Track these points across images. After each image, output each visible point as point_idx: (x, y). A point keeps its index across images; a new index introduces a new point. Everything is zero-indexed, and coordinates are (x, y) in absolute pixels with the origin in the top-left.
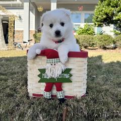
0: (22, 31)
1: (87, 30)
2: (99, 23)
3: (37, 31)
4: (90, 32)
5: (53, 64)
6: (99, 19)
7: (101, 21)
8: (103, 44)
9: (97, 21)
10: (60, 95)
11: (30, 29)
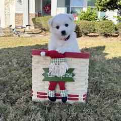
0: (22, 14)
1: (90, 14)
2: (102, 7)
3: (37, 14)
4: (92, 16)
5: (57, 64)
6: (102, 3)
7: (104, 6)
8: (104, 31)
9: (100, 5)
10: (63, 94)
11: (30, 12)
